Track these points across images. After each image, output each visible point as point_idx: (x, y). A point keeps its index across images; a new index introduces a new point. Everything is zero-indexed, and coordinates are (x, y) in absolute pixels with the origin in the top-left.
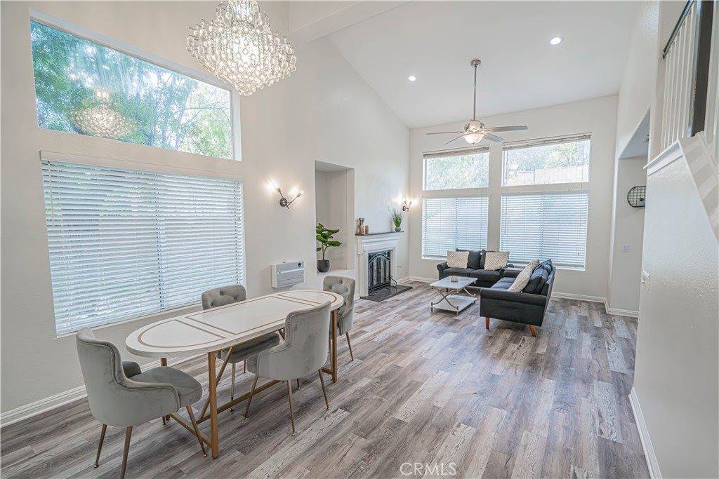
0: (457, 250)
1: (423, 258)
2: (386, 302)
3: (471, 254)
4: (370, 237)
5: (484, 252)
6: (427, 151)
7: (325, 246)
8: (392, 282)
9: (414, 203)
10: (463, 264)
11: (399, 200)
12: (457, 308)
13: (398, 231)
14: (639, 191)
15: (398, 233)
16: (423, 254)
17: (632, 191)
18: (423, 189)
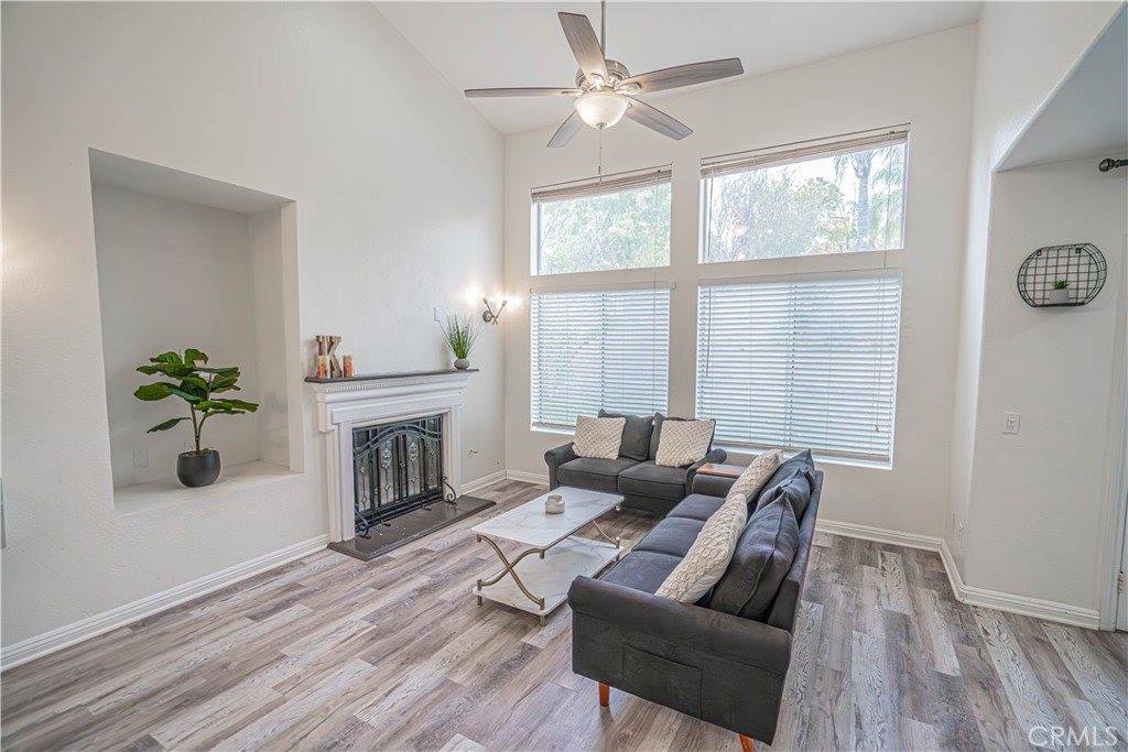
0: (603, 414)
1: (534, 429)
2: (390, 559)
3: (631, 423)
4: (358, 384)
5: (660, 418)
6: (543, 183)
7: (199, 414)
8: (448, 491)
9: (511, 303)
10: (610, 450)
11: (471, 296)
12: (542, 603)
13: (461, 368)
14: (1052, 262)
15: (462, 375)
16: (533, 420)
17: (1033, 264)
18: (533, 272)
